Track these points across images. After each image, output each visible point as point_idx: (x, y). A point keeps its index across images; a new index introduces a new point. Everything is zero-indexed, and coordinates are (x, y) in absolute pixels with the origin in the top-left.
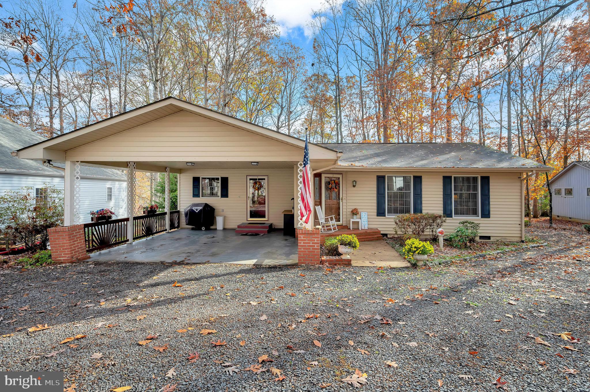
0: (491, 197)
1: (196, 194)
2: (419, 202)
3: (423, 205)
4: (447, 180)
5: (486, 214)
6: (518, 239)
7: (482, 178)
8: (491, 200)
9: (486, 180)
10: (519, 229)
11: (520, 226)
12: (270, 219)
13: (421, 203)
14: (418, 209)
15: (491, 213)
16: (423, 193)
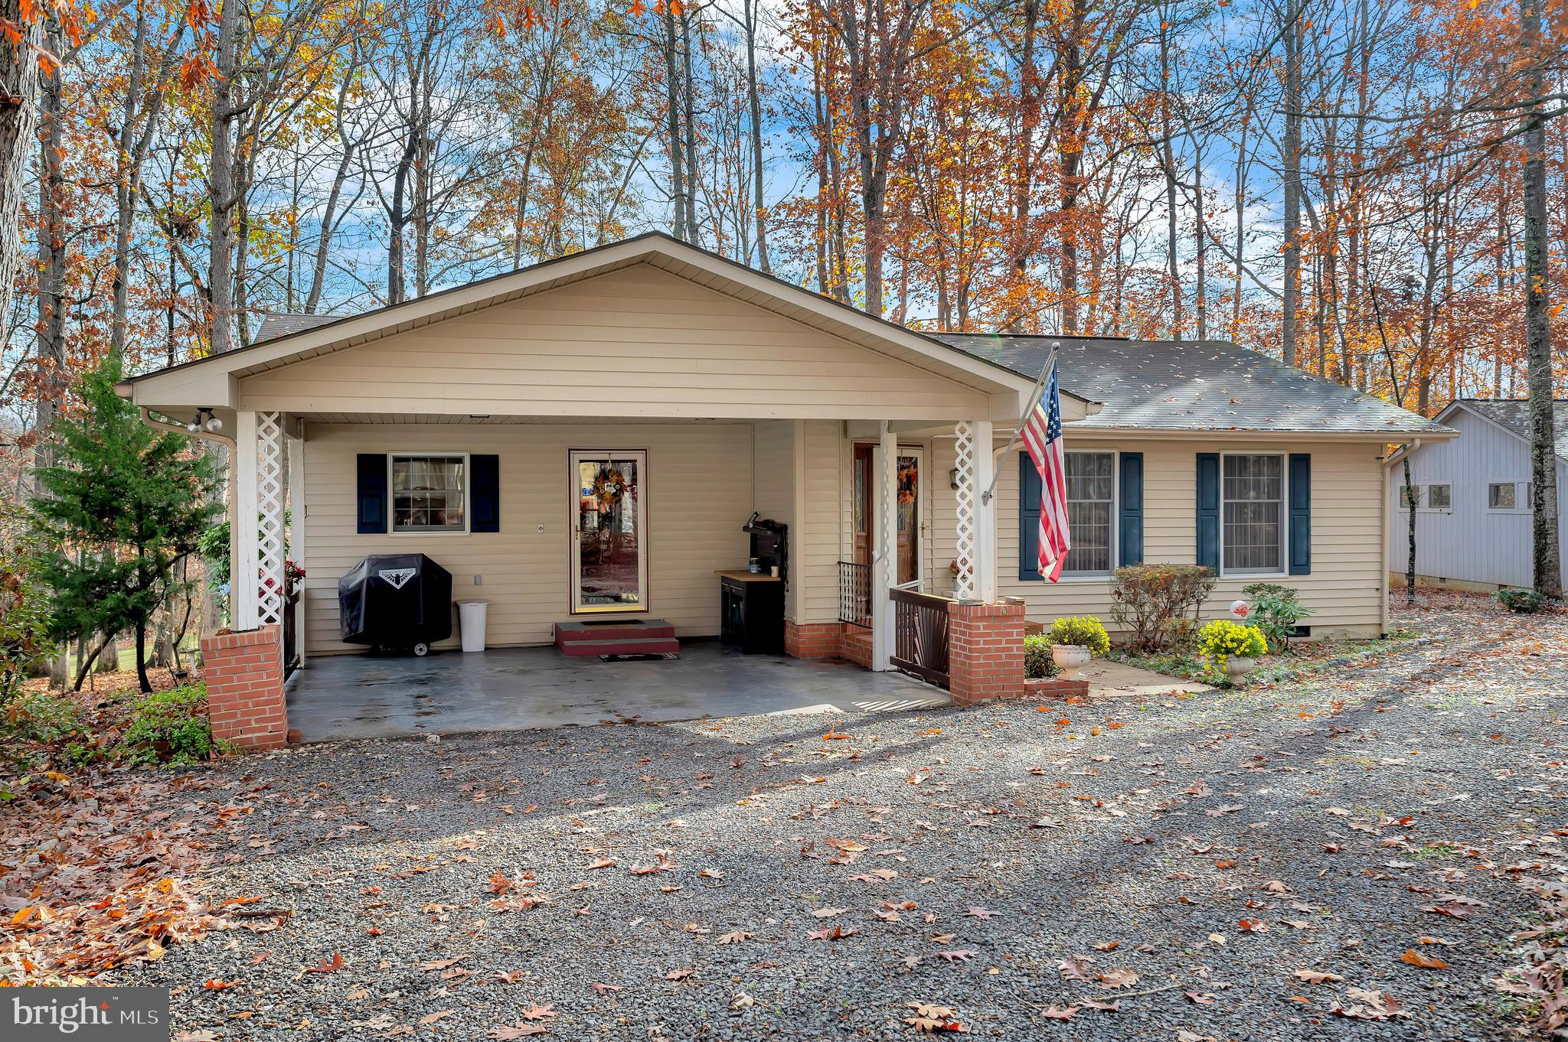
0: (1313, 513)
1: (370, 522)
2: (1136, 531)
3: (1146, 542)
4: (1206, 463)
5: (1301, 565)
6: (1373, 631)
7: (1294, 458)
8: (1313, 522)
9: (1301, 463)
10: (1376, 602)
11: (1377, 594)
12: (654, 604)
13: (1141, 536)
14: (1131, 554)
15: (1313, 559)
16: (1146, 504)
